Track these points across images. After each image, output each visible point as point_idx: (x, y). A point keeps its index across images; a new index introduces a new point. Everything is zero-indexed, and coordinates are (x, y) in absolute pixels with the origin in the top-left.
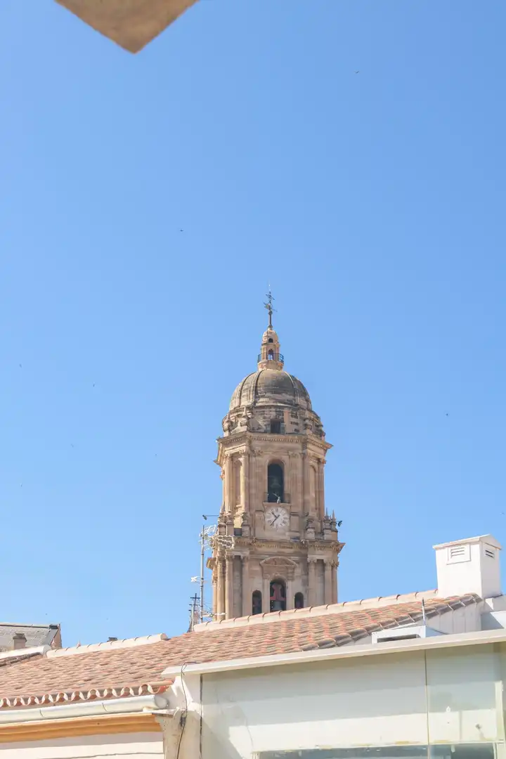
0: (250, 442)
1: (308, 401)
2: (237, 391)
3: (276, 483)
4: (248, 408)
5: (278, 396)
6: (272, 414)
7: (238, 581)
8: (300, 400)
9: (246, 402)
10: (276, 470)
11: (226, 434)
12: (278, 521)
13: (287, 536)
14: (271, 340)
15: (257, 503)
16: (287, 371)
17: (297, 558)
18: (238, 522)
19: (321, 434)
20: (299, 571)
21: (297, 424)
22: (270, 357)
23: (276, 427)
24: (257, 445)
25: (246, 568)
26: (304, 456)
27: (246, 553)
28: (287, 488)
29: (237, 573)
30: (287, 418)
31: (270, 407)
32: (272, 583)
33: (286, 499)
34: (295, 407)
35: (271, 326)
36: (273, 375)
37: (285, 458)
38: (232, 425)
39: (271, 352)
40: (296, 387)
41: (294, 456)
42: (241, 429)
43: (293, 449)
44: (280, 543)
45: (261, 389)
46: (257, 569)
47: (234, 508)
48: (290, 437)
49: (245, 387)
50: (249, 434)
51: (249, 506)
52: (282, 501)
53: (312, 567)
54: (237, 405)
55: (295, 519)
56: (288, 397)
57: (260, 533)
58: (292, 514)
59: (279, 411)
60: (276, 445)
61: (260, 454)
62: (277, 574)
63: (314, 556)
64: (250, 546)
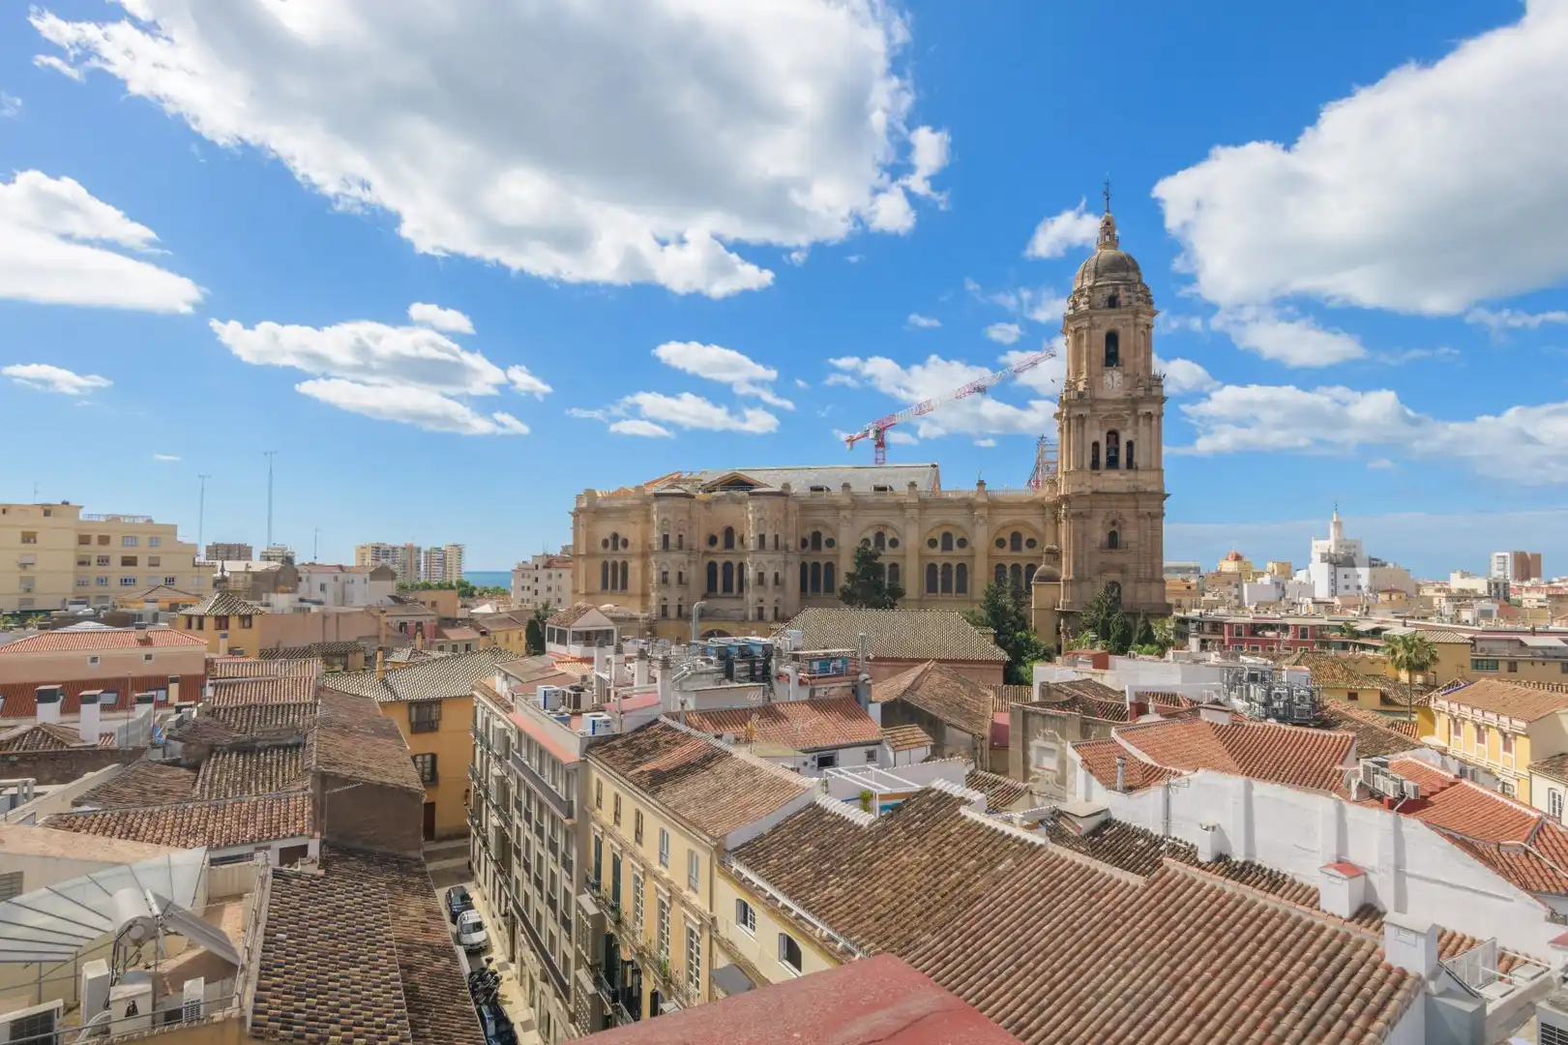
0: (1091, 317)
1: (1139, 274)
2: (1079, 272)
3: (1112, 350)
4: (1089, 287)
5: (1115, 275)
6: (1109, 291)
7: (1080, 434)
8: (1132, 275)
9: (1088, 283)
10: (1112, 339)
11: (1071, 312)
12: (1114, 383)
13: (1121, 395)
14: (1108, 224)
15: (1097, 368)
16: (1121, 252)
17: (1129, 411)
18: (1081, 386)
19: (1150, 303)
20: (1130, 422)
21: (1130, 297)
22: (1108, 238)
23: (1113, 302)
24: (1097, 319)
25: (1087, 425)
26: (1136, 325)
27: (1086, 412)
28: (1122, 353)
29: (1080, 429)
30: (1123, 295)
31: (1109, 285)
32: (1108, 433)
33: (1120, 362)
34: (1130, 285)
35: (1108, 211)
36: (1110, 256)
37: (1119, 328)
38: (1076, 304)
39: (1108, 234)
40: (1130, 264)
41: (1129, 325)
42: (1083, 307)
43: (1126, 320)
44: (1115, 401)
45: (1100, 270)
46: (1096, 423)
47: (1078, 373)
48: (1125, 309)
49: (1087, 269)
50: (1090, 311)
51: (1089, 373)
52: (1117, 365)
53: (1141, 420)
54: (1079, 285)
55: (1129, 380)
56: (1124, 274)
57: (1099, 394)
58: (1125, 376)
59: (1116, 287)
60: (1113, 318)
61: (1099, 326)
62: (1112, 427)
63: (1143, 409)
64: (1091, 405)
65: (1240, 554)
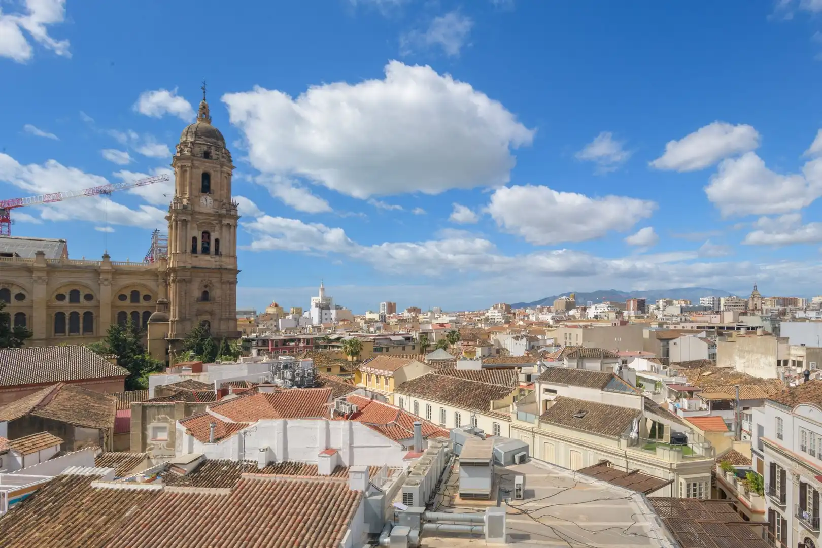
0: (192, 161)
1: (224, 143)
2: (185, 131)
3: (206, 183)
4: (191, 143)
5: (209, 140)
6: (205, 148)
7: (184, 232)
8: (220, 143)
9: (190, 139)
10: (206, 177)
11: (178, 155)
12: (207, 203)
13: (211, 211)
14: (204, 107)
15: (196, 192)
16: (214, 125)
17: (216, 222)
18: (185, 202)
19: (231, 161)
20: (217, 228)
21: (218, 155)
22: (204, 116)
23: (207, 155)
24: (197, 163)
25: (189, 226)
26: (222, 172)
27: (189, 218)
28: (212, 187)
29: (184, 228)
30: (213, 152)
31: (204, 144)
32: (203, 233)
33: (211, 192)
34: (218, 148)
35: (204, 100)
36: (206, 127)
37: (211, 172)
38: (181, 151)
39: (204, 113)
40: (217, 134)
41: (217, 171)
42: (187, 152)
43: (216, 168)
44: (208, 215)
45: (199, 134)
46: (195, 226)
47: (183, 193)
48: (215, 161)
49: (190, 131)
50: (192, 157)
51: (191, 194)
52: (210, 193)
53: (224, 228)
54: (184, 139)
55: (217, 203)
56: (214, 140)
57: (197, 209)
58: (215, 200)
59: (209, 147)
60: (207, 164)
61: (198, 168)
62: (206, 229)
63: (226, 221)
64: (191, 214)
65: (277, 303)
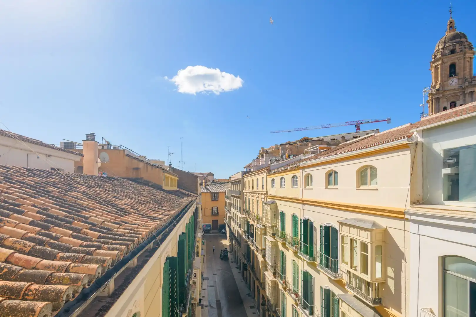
0: (442, 60)
1: (466, 38)
2: (437, 45)
3: (453, 70)
4: (442, 49)
5: (454, 41)
6: (451, 48)
7: (437, 105)
9: (441, 47)
10: (453, 66)
11: (433, 60)
12: (454, 82)
13: (457, 87)
14: (451, 23)
15: (445, 79)
16: (457, 31)
17: (460, 93)
18: (438, 87)
20: (461, 97)
21: (461, 48)
22: (451, 29)
23: (453, 52)
24: (445, 60)
25: (441, 101)
26: (464, 58)
27: (440, 96)
28: (457, 71)
29: (437, 103)
30: (458, 48)
31: (451, 45)
32: (450, 103)
33: (457, 75)
34: (461, 43)
35: (451, 18)
36: (452, 34)
37: (456, 61)
38: (435, 56)
39: (451, 27)
40: (461, 35)
41: (460, 59)
42: (439, 56)
43: (460, 57)
44: (454, 90)
45: (447, 41)
46: (445, 100)
47: (436, 83)
48: (458, 53)
49: (441, 42)
50: (442, 57)
51: (442, 81)
52: (455, 76)
53: (467, 95)
54: (437, 49)
55: (460, 80)
56: (458, 40)
57: (446, 88)
58: (459, 79)
59: (454, 46)
60: (453, 57)
61: (446, 62)
62: (453, 100)
63: (468, 91)
64: (442, 93)
